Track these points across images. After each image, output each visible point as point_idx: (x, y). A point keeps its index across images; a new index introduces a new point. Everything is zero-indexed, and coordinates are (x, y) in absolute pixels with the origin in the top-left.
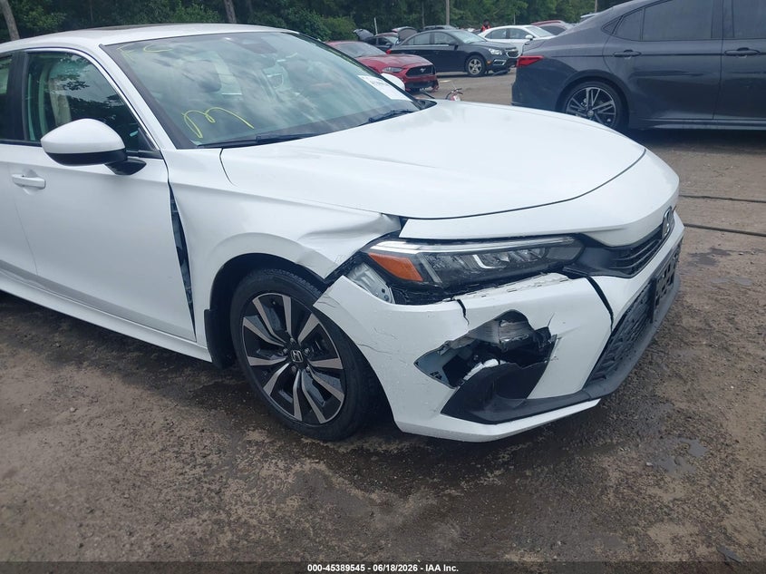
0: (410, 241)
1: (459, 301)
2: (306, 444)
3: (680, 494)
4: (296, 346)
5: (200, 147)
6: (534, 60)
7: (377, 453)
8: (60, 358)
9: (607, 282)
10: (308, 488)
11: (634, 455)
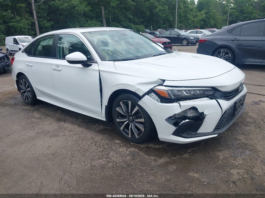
0: (166, 86)
1: (179, 103)
2: (132, 144)
3: (241, 162)
4: (131, 116)
5: (108, 61)
6: (205, 41)
7: (152, 148)
8: (59, 120)
9: (221, 101)
10: (133, 155)
11: (228, 152)
